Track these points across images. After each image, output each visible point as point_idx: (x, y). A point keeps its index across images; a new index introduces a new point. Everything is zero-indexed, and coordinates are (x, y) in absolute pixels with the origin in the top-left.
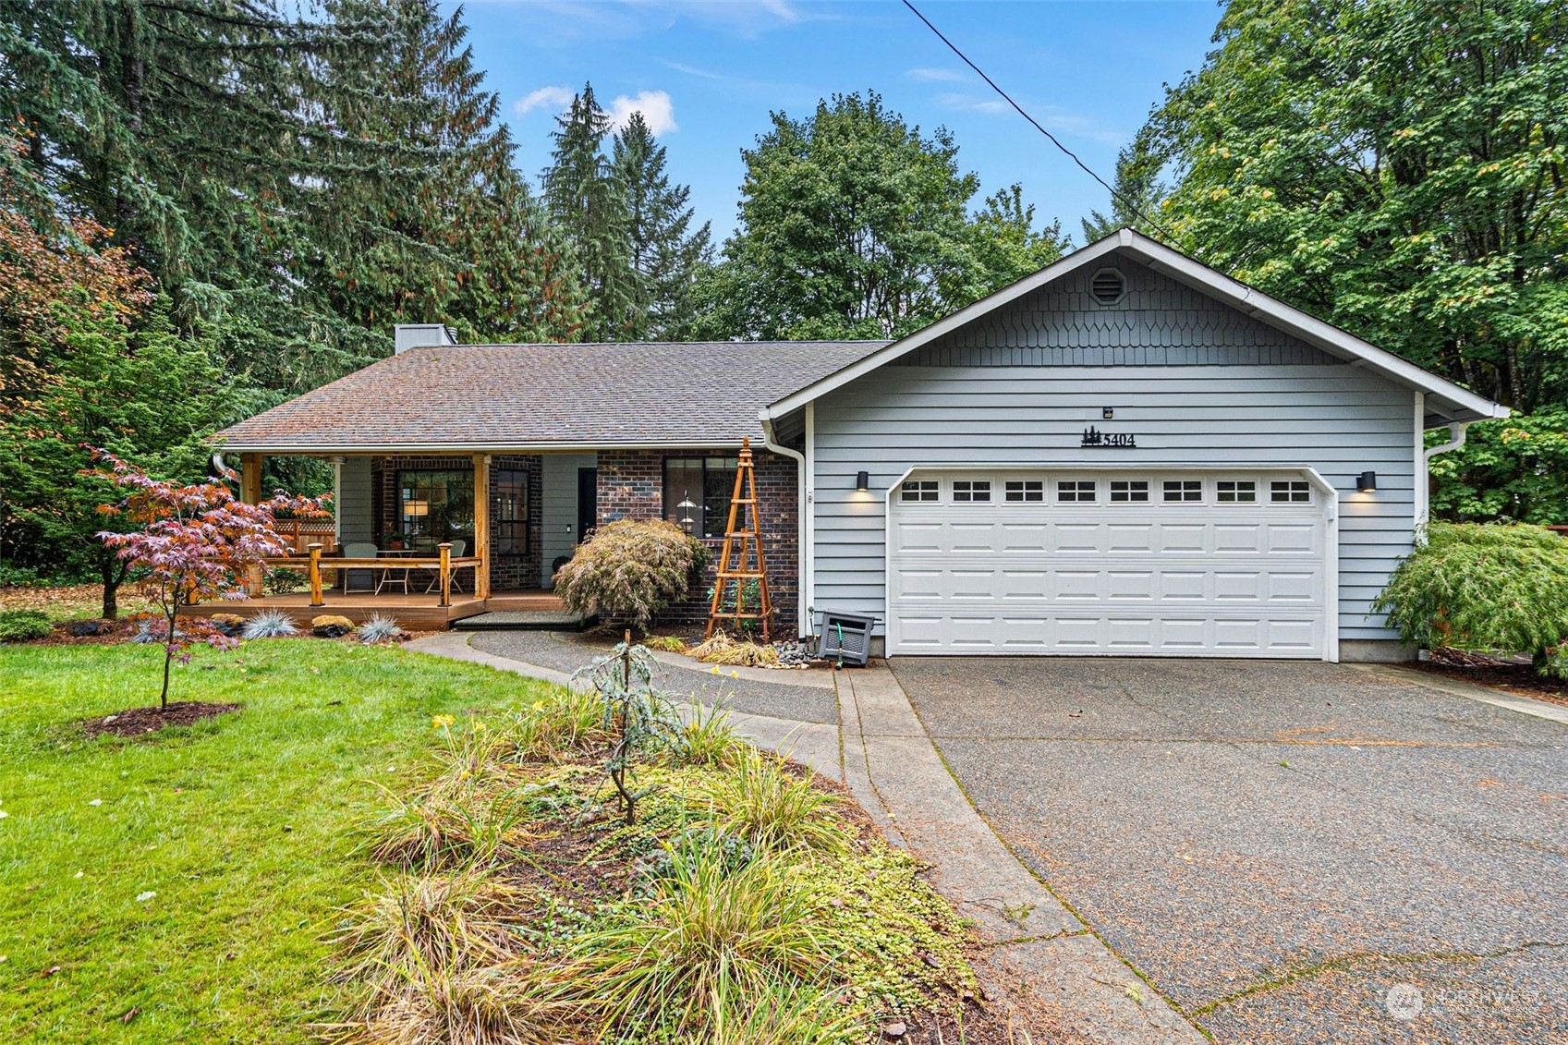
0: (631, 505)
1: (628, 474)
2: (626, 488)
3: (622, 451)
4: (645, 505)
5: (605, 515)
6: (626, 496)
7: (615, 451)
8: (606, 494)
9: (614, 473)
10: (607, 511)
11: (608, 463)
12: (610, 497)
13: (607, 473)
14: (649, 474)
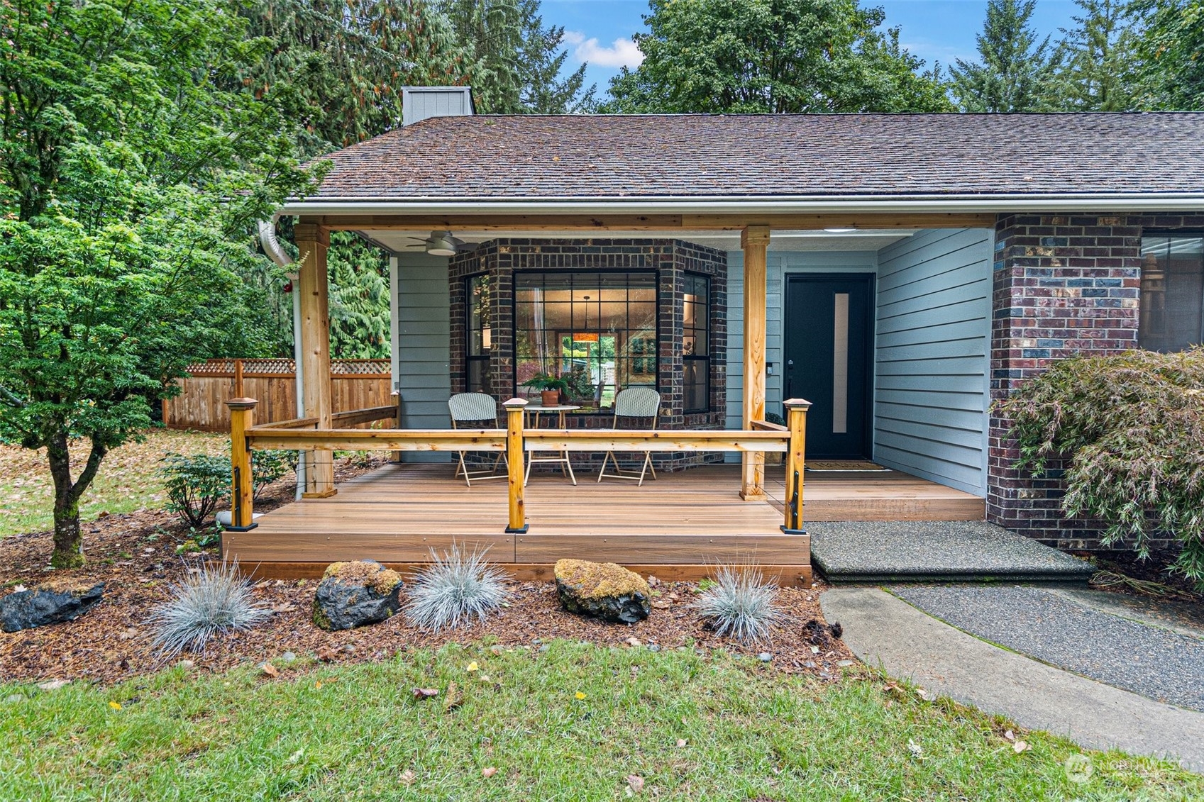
0: (1078, 324)
1: (1073, 262)
2: (1071, 291)
3: (1064, 215)
4: (1106, 324)
5: (1026, 343)
6: (1069, 306)
7: (1049, 215)
8: (1030, 302)
9: (1047, 262)
10: (1031, 335)
11: (1034, 242)
12: (1038, 308)
13: (1033, 262)
14: (1116, 263)
